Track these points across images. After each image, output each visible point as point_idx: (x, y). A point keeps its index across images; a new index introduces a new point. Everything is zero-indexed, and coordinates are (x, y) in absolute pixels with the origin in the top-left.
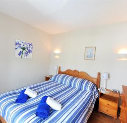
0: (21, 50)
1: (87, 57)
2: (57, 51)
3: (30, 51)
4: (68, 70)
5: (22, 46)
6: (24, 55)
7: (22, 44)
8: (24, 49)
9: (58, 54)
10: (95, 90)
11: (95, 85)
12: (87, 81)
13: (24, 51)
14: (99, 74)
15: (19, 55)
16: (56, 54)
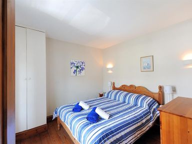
0: (76, 69)
1: (144, 68)
2: (110, 66)
3: (83, 69)
4: (122, 86)
5: (76, 65)
6: (78, 73)
7: (76, 63)
8: (77, 67)
9: (111, 69)
10: (155, 107)
11: (156, 101)
12: (144, 96)
13: (78, 70)
14: (161, 88)
15: (74, 73)
16: (108, 69)
